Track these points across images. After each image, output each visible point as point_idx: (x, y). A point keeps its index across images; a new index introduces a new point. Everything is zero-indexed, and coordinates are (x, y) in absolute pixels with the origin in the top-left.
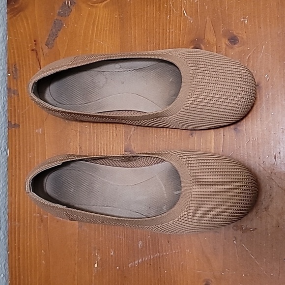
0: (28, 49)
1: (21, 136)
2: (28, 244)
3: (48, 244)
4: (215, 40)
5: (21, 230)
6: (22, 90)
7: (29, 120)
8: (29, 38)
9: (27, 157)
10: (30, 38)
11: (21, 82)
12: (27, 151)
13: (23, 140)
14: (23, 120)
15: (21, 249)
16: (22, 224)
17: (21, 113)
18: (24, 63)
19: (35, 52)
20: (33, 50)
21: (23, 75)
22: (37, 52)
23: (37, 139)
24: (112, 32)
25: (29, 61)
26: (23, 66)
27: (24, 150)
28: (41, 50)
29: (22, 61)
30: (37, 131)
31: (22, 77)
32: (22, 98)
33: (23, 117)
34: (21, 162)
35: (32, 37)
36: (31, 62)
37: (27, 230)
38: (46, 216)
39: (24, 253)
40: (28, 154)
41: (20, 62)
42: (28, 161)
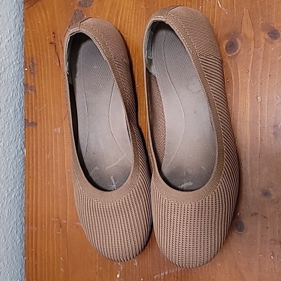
0: (46, 42)
1: (39, 135)
2: (46, 250)
3: (67, 250)
4: (253, 34)
5: (38, 235)
6: (39, 86)
7: (47, 118)
8: (47, 30)
9: (45, 157)
10: (49, 31)
11: (38, 77)
12: (45, 151)
13: (41, 139)
14: (41, 118)
15: (38, 255)
16: (39, 228)
17: (38, 111)
18: (42, 58)
19: (53, 45)
20: (51, 43)
21: (41, 70)
22: (55, 46)
23: (56, 139)
24: (138, 24)
25: (47, 55)
26: (40, 60)
27: (41, 150)
28: (60, 44)
29: (40, 55)
30: (55, 130)
31: (40, 72)
32: (39, 95)
33: (40, 115)
34: (39, 163)
35: (51, 29)
36: (49, 56)
37: (45, 235)
38: (65, 221)
39: (41, 259)
40: (46, 154)
41: (38, 55)
42: (46, 162)
